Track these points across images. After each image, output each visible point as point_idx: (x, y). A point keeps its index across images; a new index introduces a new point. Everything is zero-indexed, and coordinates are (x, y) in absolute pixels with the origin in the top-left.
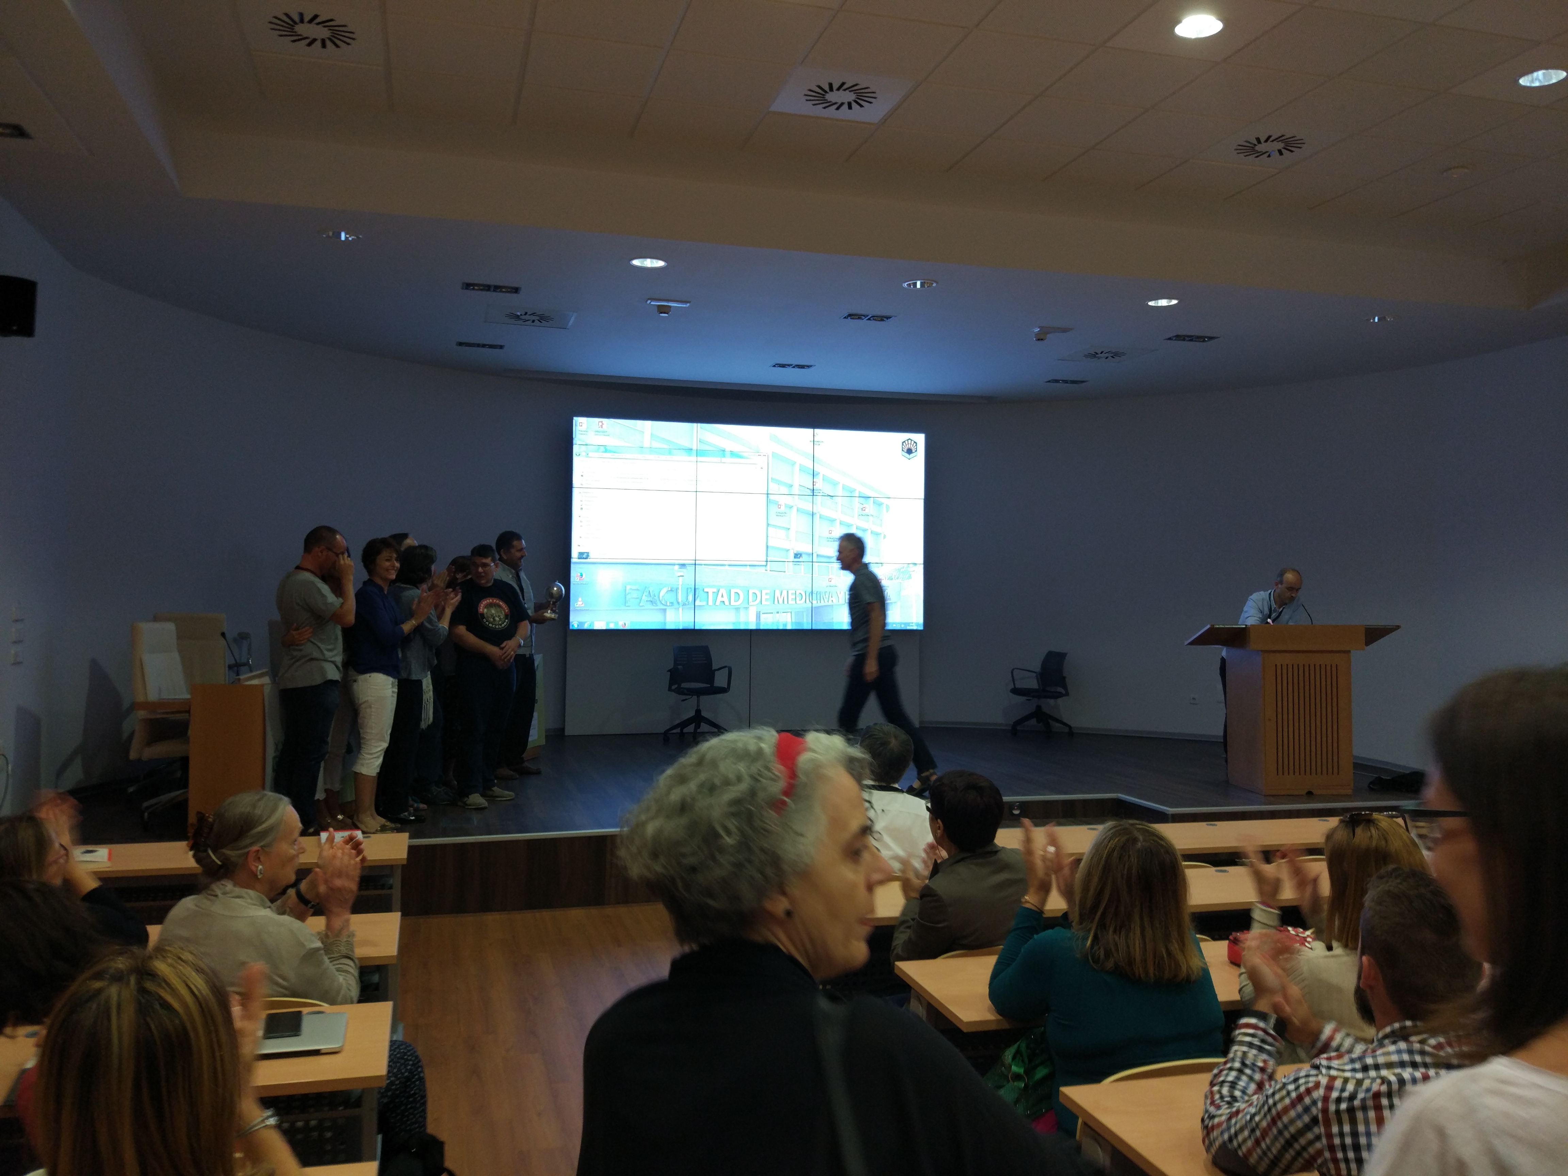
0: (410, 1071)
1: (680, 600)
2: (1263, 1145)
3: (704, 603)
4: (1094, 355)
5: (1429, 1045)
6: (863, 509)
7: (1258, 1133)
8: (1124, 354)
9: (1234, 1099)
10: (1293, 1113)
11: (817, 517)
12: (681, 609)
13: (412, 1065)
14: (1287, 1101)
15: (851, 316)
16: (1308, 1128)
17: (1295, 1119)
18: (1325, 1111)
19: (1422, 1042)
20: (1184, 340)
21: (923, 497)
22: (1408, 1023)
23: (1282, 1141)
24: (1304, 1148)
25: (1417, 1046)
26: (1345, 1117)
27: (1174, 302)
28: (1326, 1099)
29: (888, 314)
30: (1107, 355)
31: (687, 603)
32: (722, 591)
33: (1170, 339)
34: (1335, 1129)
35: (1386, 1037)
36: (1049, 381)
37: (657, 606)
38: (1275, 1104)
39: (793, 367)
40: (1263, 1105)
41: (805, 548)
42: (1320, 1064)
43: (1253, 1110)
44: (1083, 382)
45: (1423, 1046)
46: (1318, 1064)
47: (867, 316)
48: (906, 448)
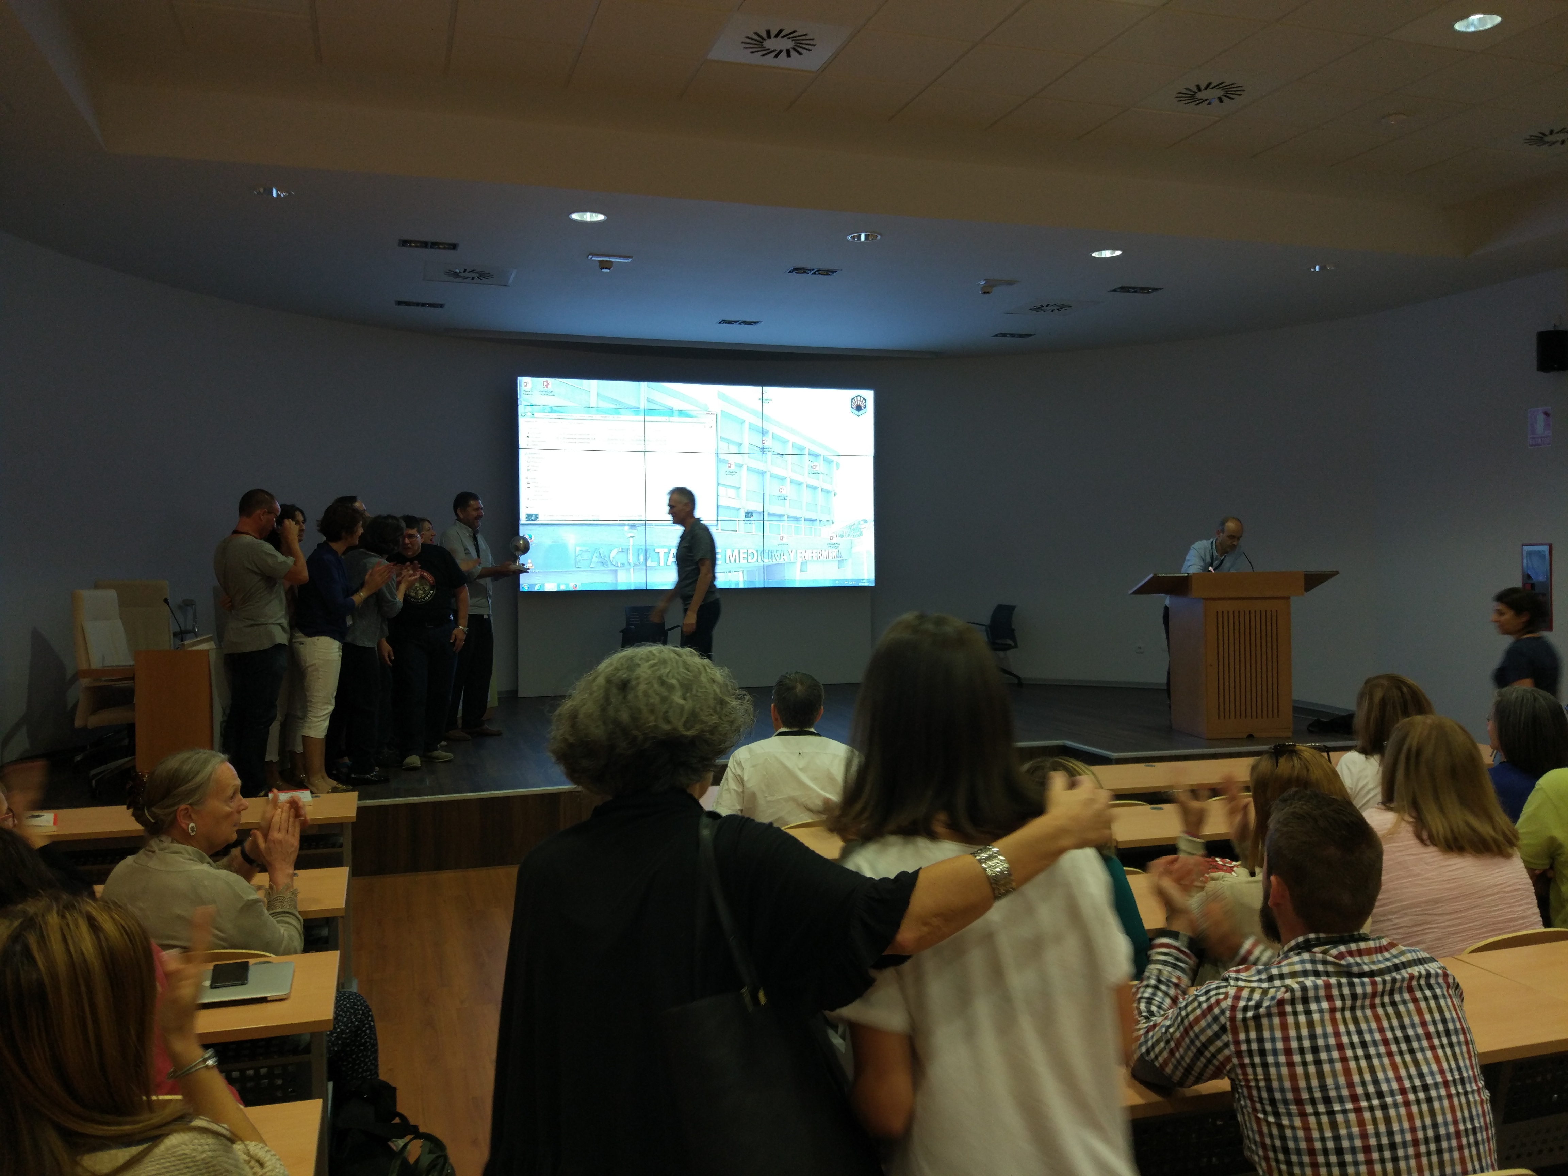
0: (360, 1021)
1: (631, 561)
2: (1177, 1055)
3: (655, 564)
4: (1040, 308)
5: (1331, 956)
6: (813, 467)
7: (1172, 1044)
8: (1069, 306)
9: (1152, 1014)
10: (1203, 1023)
11: (767, 476)
12: (632, 570)
13: (362, 1015)
14: (1198, 1012)
15: (796, 270)
16: (1217, 1036)
17: (1205, 1029)
18: (1233, 1019)
19: (1324, 952)
20: (1128, 291)
21: (872, 453)
22: (1312, 936)
23: (1194, 1050)
24: (1214, 1056)
25: (1319, 956)
26: (1252, 1024)
27: (1118, 253)
28: (1233, 1008)
29: (833, 268)
30: (1053, 308)
31: (638, 564)
33: (1114, 290)
34: (1242, 1036)
35: (1291, 949)
36: (996, 336)
37: (608, 567)
38: (1187, 1015)
39: (740, 324)
40: (1177, 1018)
41: (756, 507)
42: (1229, 976)
43: (1168, 1023)
44: (1030, 335)
45: (1325, 956)
46: (1227, 976)
47: (813, 270)
48: (855, 405)
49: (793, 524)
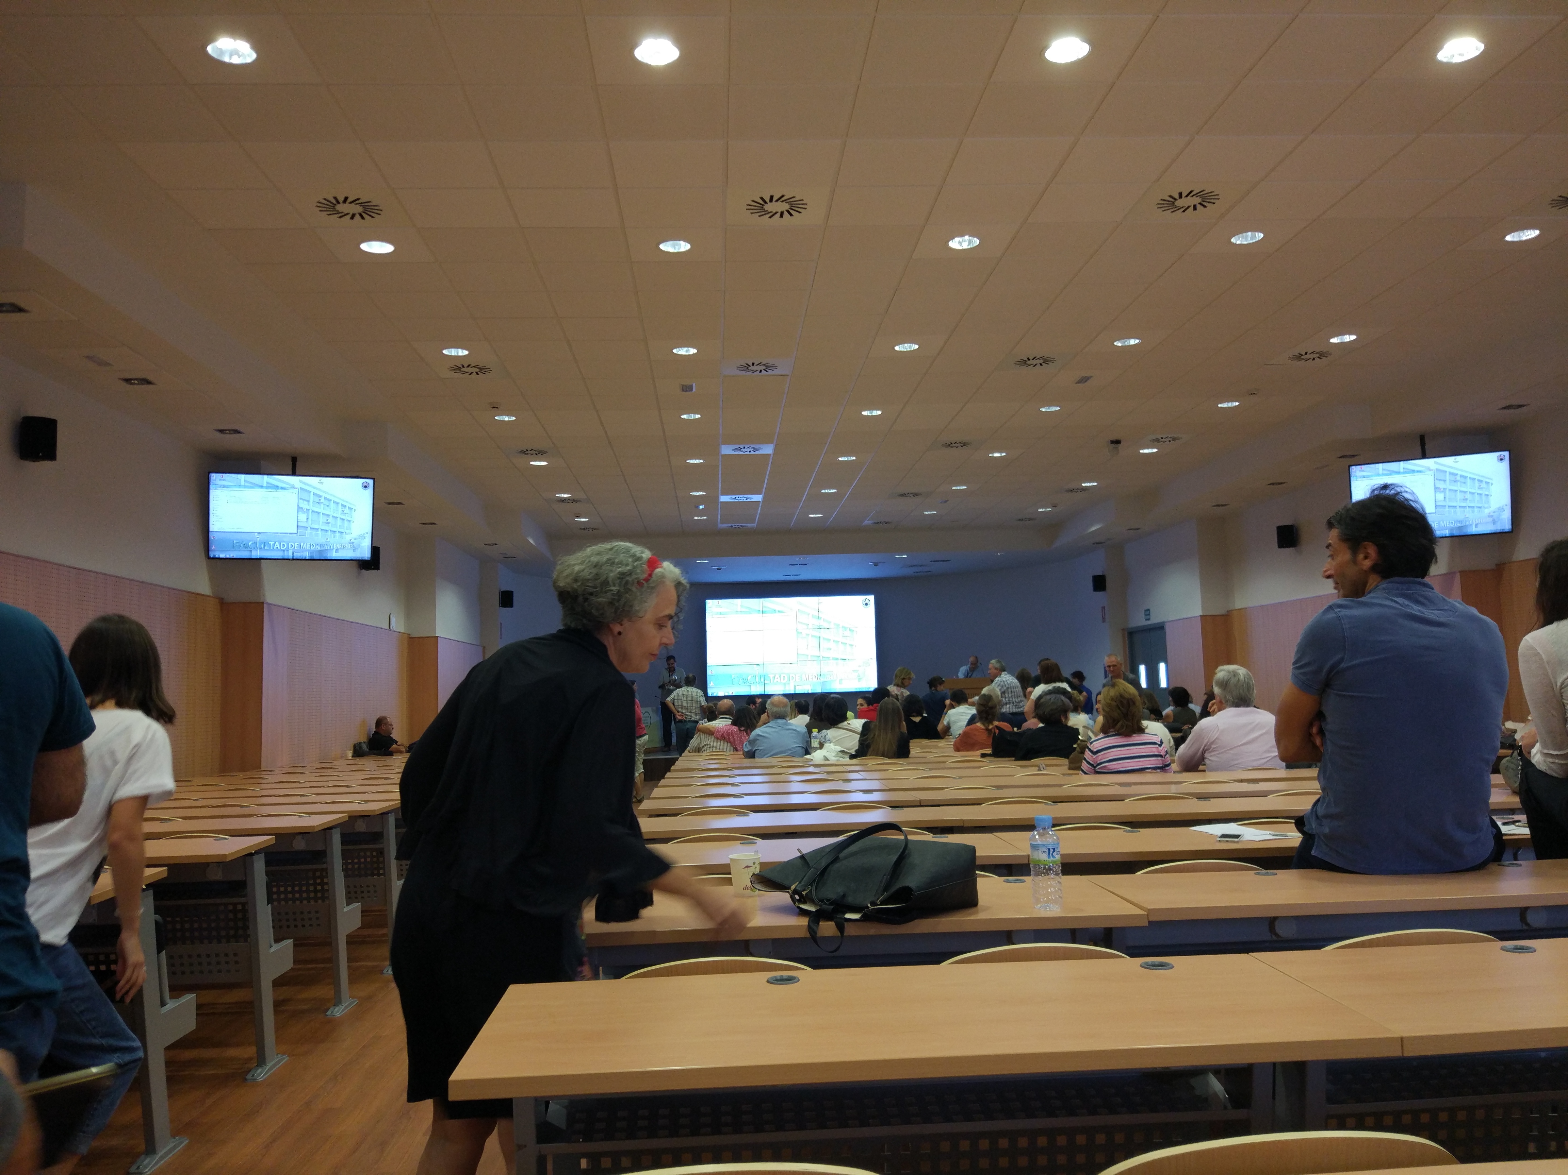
1: (757, 681)
3: (769, 682)
6: (844, 634)
11: (821, 639)
12: (758, 685)
21: (875, 626)
31: (760, 681)
32: (777, 676)
37: (747, 684)
48: (865, 603)
49: (835, 661)
